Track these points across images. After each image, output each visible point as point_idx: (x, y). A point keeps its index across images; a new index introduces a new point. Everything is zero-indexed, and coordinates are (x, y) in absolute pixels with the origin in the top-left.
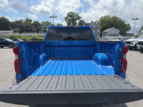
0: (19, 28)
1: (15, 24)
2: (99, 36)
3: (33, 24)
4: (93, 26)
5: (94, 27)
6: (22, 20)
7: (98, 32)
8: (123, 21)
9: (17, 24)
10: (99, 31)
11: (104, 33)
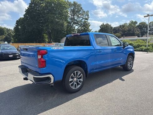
0: (121, 33)
1: (119, 29)
3: (138, 26)
6: (126, 23)
9: (120, 29)
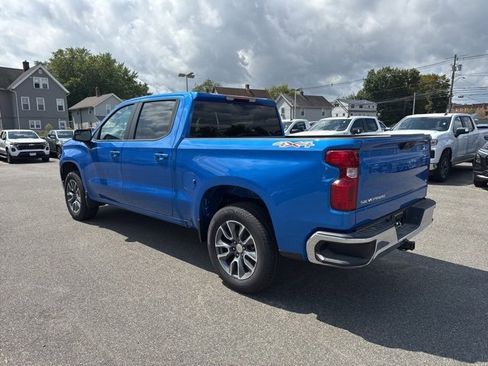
2: (65, 122)
4: (36, 80)
5: (41, 87)
7: (61, 108)
8: (130, 74)
10: (61, 102)
11: (81, 110)
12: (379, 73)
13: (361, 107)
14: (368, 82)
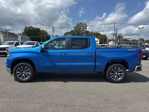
12: (29, 27)
13: (25, 38)
14: (25, 30)
